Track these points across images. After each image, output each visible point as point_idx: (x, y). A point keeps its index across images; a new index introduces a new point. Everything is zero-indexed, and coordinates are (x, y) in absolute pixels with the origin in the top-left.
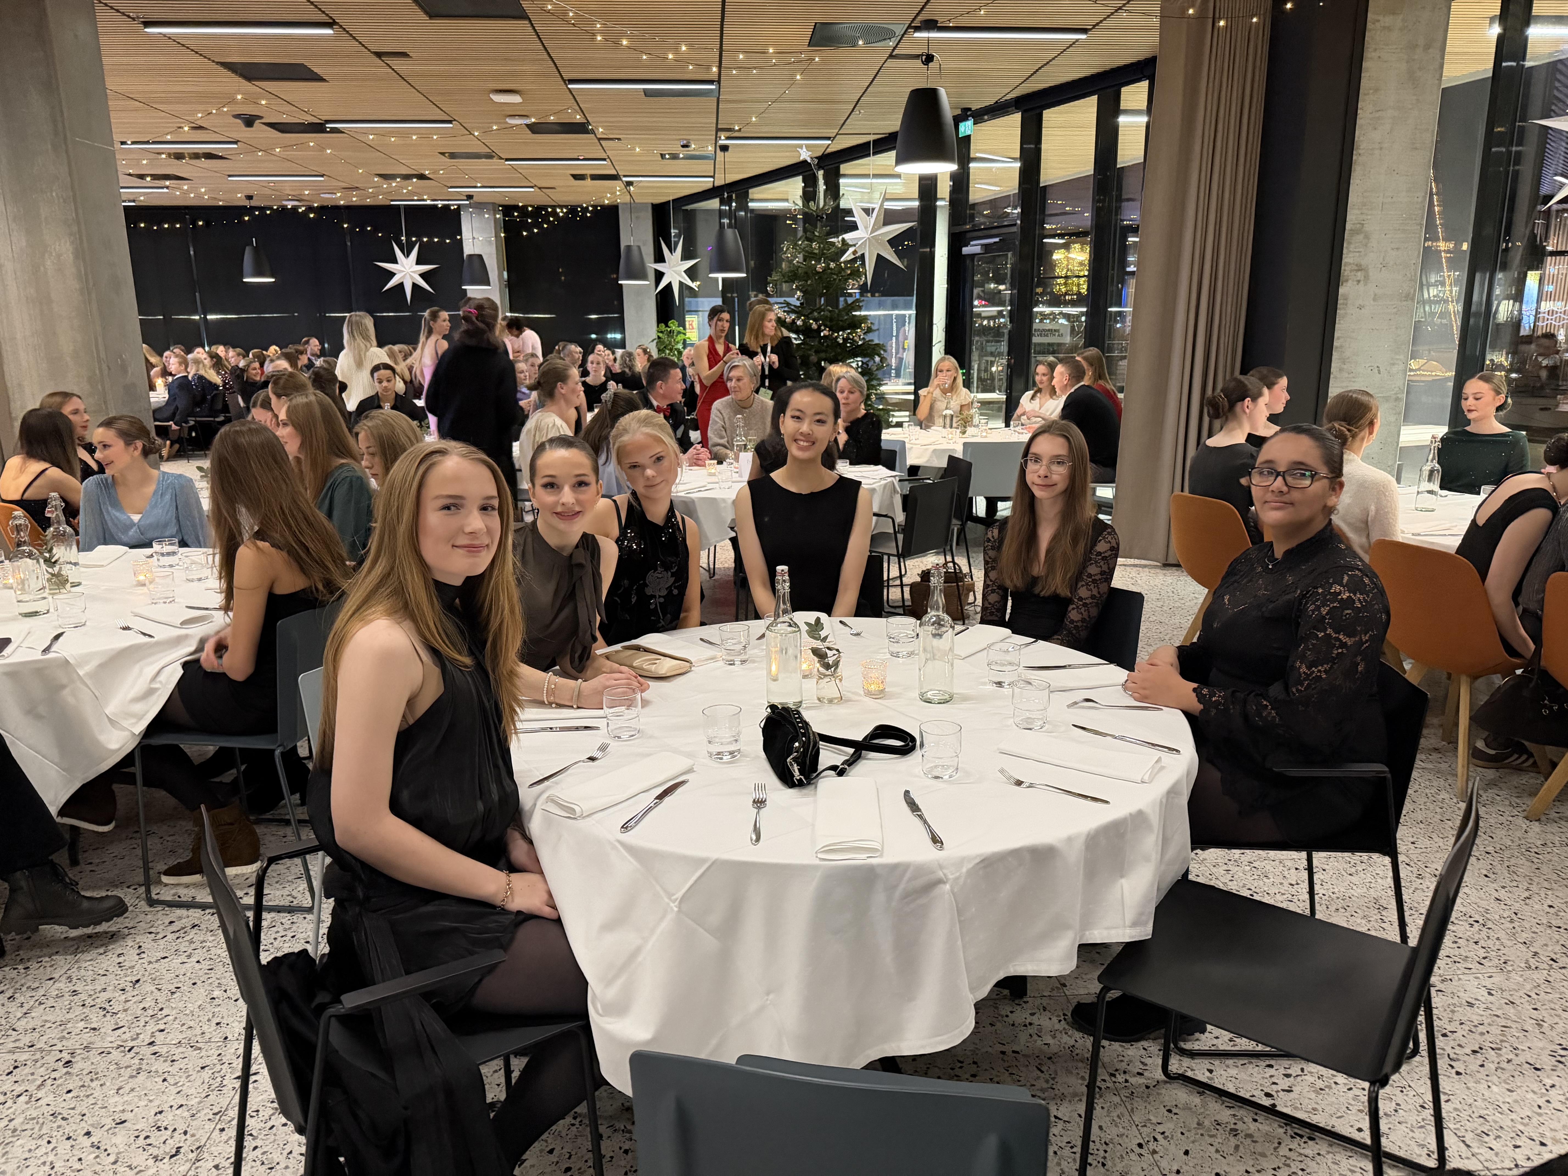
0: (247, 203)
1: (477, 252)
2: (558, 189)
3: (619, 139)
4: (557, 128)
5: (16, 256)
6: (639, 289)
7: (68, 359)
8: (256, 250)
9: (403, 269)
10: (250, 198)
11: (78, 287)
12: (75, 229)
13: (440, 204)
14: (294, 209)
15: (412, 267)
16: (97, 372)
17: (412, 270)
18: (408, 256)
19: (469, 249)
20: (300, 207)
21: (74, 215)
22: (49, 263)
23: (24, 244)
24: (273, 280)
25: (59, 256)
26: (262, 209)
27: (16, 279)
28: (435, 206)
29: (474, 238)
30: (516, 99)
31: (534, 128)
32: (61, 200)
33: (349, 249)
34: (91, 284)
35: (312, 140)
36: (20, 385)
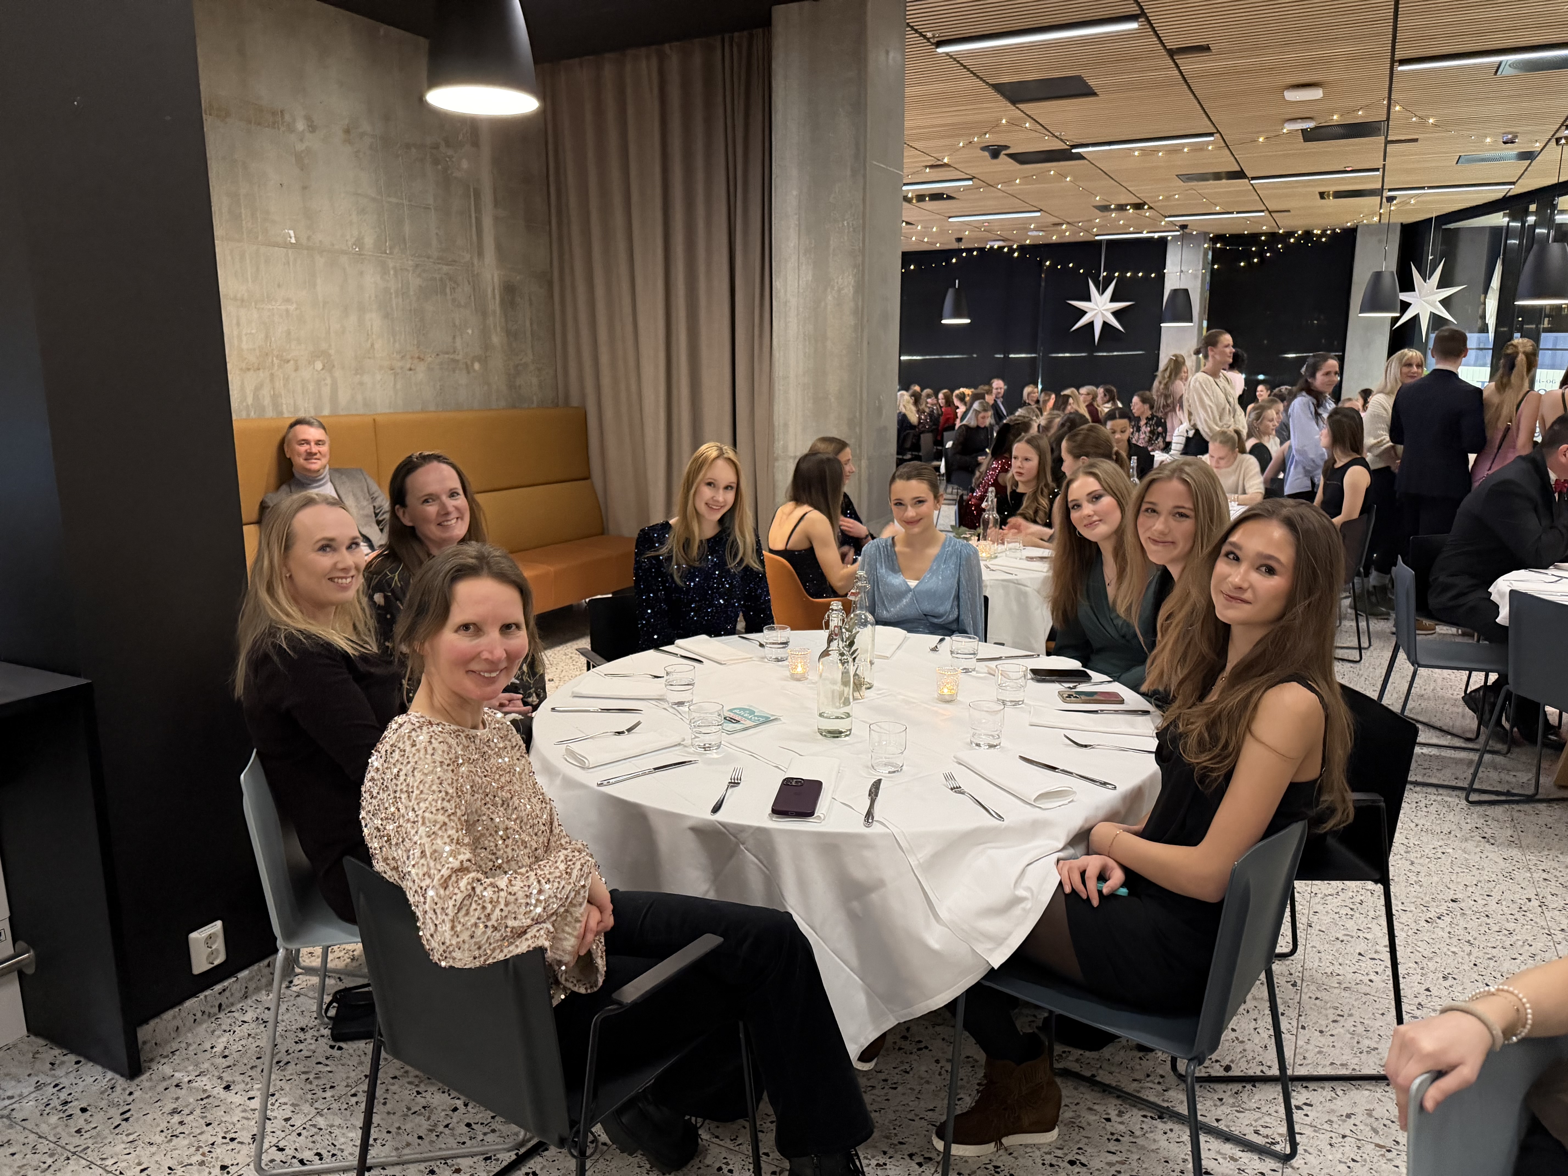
0: (955, 246)
1: (1182, 287)
2: (1292, 212)
3: (1416, 140)
4: (1340, 131)
5: (801, 291)
6: (1371, 324)
7: (833, 400)
8: (958, 292)
9: (1096, 307)
10: (959, 240)
11: (853, 323)
12: (860, 259)
13: (1156, 235)
14: (1001, 248)
15: (1105, 304)
16: (858, 414)
17: (1105, 307)
18: (1103, 293)
19: (1172, 283)
20: (1004, 247)
21: (861, 245)
22: (830, 297)
23: (810, 279)
24: (968, 321)
25: (839, 290)
26: (969, 251)
27: (798, 315)
28: (1152, 238)
29: (1182, 271)
30: (1317, 94)
31: (1308, 136)
32: (851, 229)
33: (1042, 289)
34: (865, 319)
35: (1052, 169)
36: (786, 425)
